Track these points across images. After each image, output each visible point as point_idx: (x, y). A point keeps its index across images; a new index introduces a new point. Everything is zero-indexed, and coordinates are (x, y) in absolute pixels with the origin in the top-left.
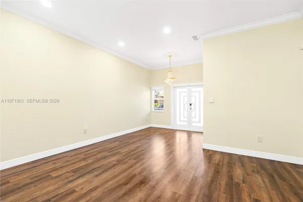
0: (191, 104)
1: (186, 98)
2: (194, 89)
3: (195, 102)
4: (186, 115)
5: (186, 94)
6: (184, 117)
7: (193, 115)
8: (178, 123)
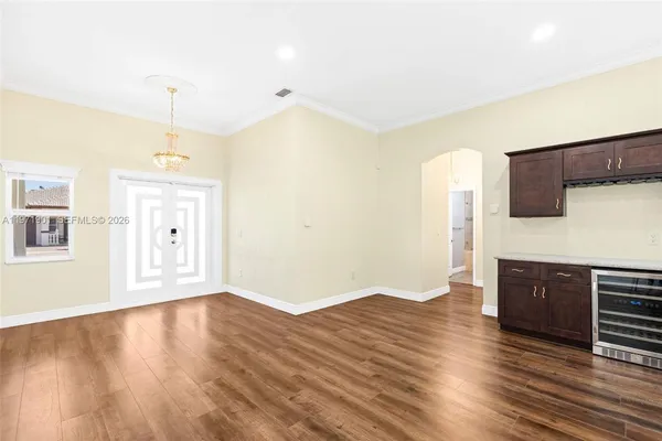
0: (174, 231)
1: (158, 214)
2: (182, 192)
3: (186, 224)
4: (158, 261)
5: (158, 203)
6: (152, 266)
7: (180, 259)
8: (132, 285)
